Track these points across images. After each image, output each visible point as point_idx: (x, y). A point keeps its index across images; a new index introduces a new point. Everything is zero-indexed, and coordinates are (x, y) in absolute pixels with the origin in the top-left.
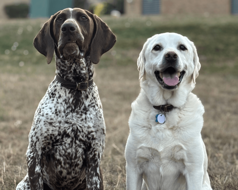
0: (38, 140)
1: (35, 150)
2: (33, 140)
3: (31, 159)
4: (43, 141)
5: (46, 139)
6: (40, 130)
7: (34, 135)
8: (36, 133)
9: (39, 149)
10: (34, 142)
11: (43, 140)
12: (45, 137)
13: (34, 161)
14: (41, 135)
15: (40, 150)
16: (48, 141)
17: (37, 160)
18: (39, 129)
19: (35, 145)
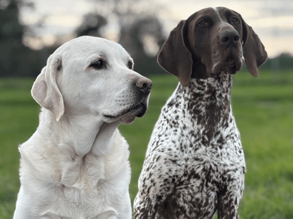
0: (154, 184)
1: (148, 199)
2: (145, 185)
3: (141, 211)
4: (161, 186)
5: (166, 183)
6: (159, 170)
7: (148, 177)
8: (151, 175)
9: (154, 197)
10: (148, 187)
11: (162, 183)
12: (166, 180)
13: (145, 215)
14: (159, 177)
15: (155, 199)
16: (168, 186)
17: (149, 214)
18: (157, 168)
19: (148, 192)
